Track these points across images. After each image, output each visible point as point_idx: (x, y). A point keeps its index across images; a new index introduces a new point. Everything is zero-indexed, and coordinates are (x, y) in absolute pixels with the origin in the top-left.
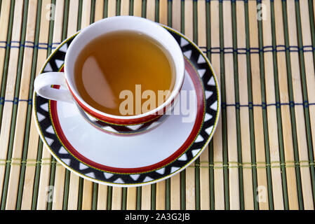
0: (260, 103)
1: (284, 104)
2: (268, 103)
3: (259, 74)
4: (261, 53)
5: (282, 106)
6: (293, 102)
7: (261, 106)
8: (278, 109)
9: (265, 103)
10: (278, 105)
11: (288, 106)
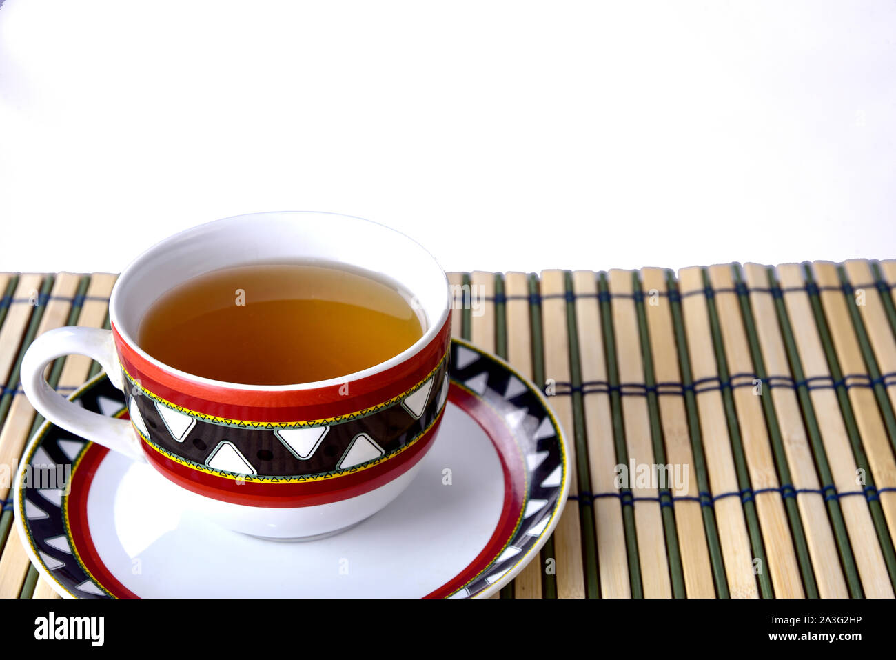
0: (695, 494)
1: (763, 491)
2: (716, 492)
3: (686, 436)
4: (689, 394)
5: (758, 498)
6: (791, 487)
7: (697, 500)
8: (749, 505)
9: (709, 494)
10: (747, 495)
11: (777, 496)
